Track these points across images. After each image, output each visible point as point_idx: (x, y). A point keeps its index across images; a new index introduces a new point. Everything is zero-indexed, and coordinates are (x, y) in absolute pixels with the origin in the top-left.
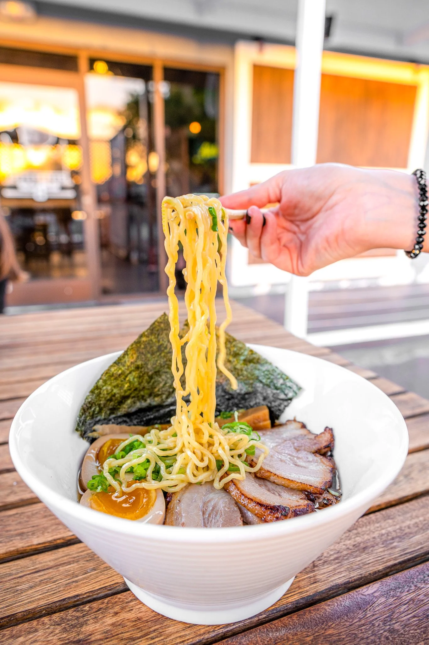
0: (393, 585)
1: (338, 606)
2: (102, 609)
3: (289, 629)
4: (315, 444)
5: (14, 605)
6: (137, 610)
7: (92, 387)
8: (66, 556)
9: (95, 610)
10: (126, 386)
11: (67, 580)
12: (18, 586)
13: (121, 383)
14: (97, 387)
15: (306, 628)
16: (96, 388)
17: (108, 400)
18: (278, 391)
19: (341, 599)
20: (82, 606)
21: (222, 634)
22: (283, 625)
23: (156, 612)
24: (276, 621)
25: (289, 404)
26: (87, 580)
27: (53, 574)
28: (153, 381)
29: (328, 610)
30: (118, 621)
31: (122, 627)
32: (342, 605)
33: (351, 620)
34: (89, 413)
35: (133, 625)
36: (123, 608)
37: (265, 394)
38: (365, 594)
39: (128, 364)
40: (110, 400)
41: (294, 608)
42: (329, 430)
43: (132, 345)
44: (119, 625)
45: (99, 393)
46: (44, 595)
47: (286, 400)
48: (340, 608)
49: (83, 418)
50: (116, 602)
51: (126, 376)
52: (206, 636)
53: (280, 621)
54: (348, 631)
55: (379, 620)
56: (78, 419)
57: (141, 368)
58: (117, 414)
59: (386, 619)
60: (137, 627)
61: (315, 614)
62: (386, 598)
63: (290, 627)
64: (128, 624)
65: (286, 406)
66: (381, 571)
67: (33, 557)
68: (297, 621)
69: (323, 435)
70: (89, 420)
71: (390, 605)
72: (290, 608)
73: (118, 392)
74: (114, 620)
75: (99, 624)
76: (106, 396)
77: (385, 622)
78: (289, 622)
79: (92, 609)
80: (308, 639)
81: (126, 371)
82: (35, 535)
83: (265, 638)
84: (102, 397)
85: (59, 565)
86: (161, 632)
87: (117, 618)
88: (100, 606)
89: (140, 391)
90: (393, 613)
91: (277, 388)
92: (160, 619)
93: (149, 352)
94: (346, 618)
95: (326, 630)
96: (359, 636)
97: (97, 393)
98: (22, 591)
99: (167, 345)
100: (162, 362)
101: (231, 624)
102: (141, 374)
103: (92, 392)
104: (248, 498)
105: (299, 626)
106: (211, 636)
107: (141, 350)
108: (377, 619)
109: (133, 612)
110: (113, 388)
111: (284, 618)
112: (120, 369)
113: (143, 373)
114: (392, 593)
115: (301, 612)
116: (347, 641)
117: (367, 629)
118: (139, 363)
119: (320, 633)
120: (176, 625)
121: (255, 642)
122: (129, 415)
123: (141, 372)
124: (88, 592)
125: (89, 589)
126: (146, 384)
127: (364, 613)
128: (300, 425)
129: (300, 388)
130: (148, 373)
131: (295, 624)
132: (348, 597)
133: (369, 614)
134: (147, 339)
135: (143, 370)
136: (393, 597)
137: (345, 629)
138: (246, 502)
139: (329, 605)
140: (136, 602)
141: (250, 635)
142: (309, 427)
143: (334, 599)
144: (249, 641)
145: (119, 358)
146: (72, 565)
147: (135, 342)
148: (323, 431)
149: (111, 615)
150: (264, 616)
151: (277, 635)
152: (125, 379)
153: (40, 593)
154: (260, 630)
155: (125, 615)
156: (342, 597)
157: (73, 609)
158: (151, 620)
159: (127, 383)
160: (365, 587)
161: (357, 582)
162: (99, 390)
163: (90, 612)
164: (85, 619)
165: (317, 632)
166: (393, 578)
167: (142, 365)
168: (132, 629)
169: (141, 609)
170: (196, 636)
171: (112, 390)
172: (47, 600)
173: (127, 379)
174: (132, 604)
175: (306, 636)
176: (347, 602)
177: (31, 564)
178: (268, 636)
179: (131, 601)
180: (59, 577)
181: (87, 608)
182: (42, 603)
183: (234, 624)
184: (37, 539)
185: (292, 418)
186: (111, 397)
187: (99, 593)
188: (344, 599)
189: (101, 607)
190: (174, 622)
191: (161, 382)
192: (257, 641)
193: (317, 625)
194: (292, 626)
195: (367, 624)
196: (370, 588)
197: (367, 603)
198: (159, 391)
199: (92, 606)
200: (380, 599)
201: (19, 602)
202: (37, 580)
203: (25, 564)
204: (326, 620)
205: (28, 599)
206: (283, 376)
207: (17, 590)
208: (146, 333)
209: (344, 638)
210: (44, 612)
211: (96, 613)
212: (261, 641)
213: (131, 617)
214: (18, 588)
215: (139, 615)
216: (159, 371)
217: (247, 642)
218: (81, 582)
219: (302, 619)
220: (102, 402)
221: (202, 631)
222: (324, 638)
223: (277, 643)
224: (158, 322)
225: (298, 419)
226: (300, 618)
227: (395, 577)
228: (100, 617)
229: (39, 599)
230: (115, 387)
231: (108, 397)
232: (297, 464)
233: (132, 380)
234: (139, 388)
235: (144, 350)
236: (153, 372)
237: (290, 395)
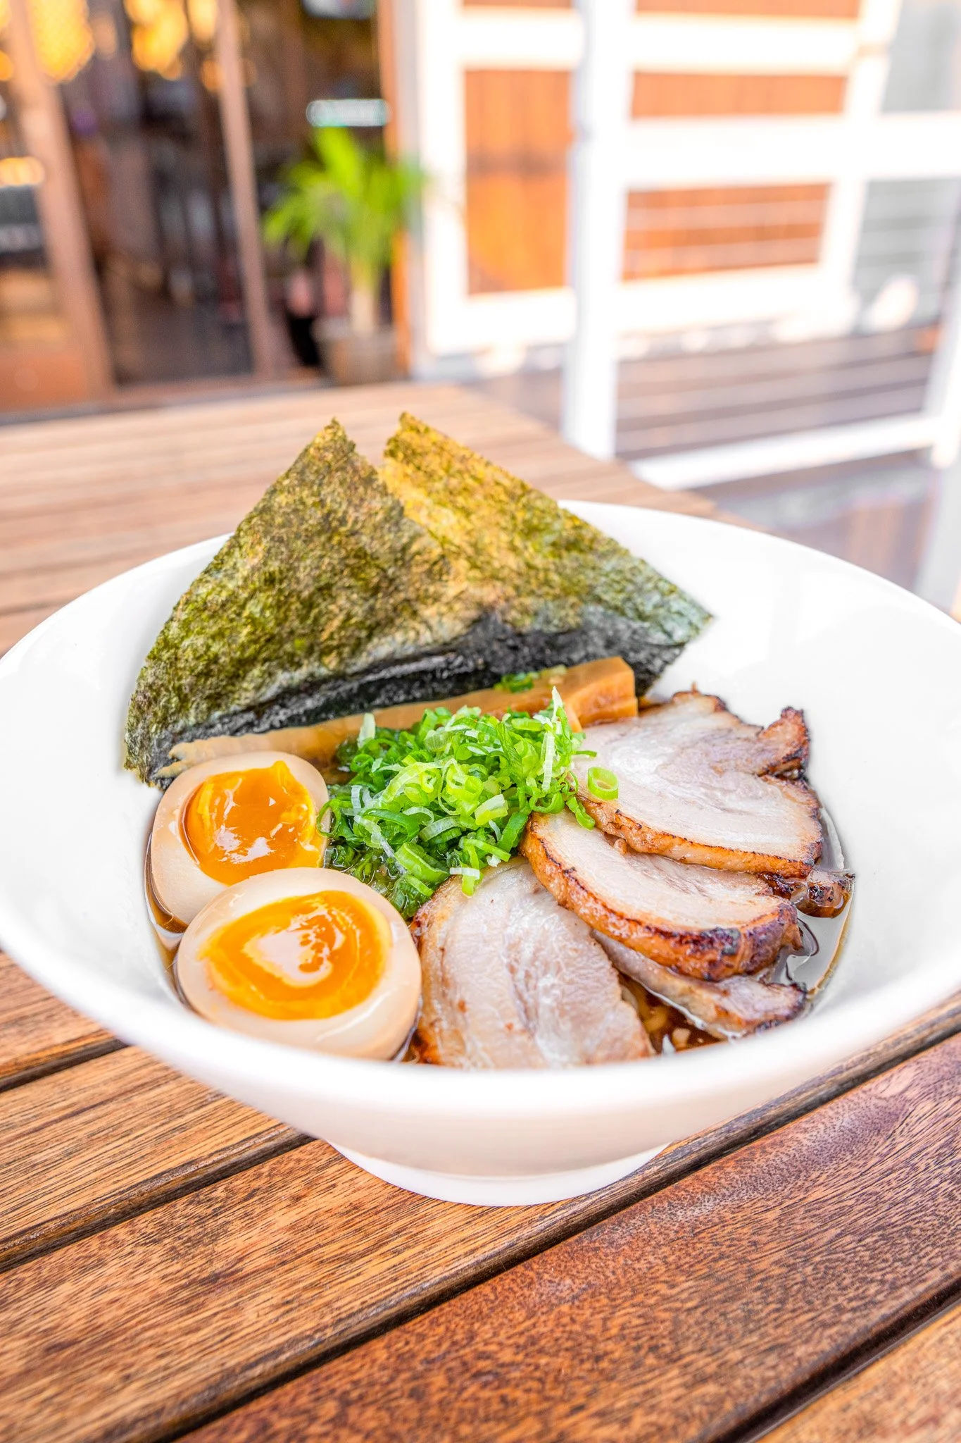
0: (946, 1069)
1: (828, 1131)
2: (259, 1192)
3: (720, 1197)
4: (761, 752)
5: (34, 1204)
6: (347, 1184)
7: (152, 645)
8: (145, 1066)
9: (241, 1196)
10: (246, 631)
11: (157, 1127)
12: (34, 1153)
13: (230, 625)
14: (166, 644)
15: (762, 1190)
16: (163, 644)
17: (199, 676)
18: (646, 625)
19: (831, 1113)
20: (208, 1188)
21: (562, 1223)
22: (706, 1189)
23: (395, 1186)
24: (688, 1180)
25: (676, 656)
26: (209, 1123)
27: (118, 1114)
28: (314, 612)
29: (805, 1142)
30: (304, 1218)
31: (318, 1232)
32: (837, 1128)
33: (861, 1162)
34: (155, 714)
35: (344, 1225)
36: (310, 1185)
37: (610, 633)
38: (884, 1095)
39: (244, 571)
40: (207, 674)
41: (721, 1142)
42: (794, 716)
43: (249, 520)
44: (309, 1227)
45: (173, 657)
46: (106, 1170)
47: (669, 647)
48: (832, 1135)
49: (139, 731)
50: (291, 1172)
51: (243, 607)
52: (525, 1231)
53: (698, 1179)
54: (859, 1189)
55: (926, 1154)
56: (127, 735)
57: (281, 582)
58: (228, 707)
59: (941, 1151)
60: (354, 1228)
61: (776, 1156)
62: (935, 1100)
63: (724, 1191)
64: (330, 1221)
65: (666, 663)
66: (911, 1037)
67: (61, 1077)
68: (737, 1177)
69: (779, 728)
70: (156, 732)
71: (946, 1116)
72: (714, 1143)
73: (226, 649)
74: (293, 1216)
75: (257, 1231)
76: (192, 664)
77: (941, 1159)
78: (720, 1179)
79: (234, 1194)
80: (771, 1216)
81: (240, 591)
82: (55, 1021)
83: (668, 1225)
84: (184, 669)
85: (131, 1091)
86: (415, 1235)
87: (299, 1210)
88: (252, 1184)
89: (281, 643)
90: (955, 1136)
91: (642, 617)
92: (409, 1201)
93: (298, 536)
94: (849, 1157)
95: (807, 1190)
96: (886, 1198)
97: (169, 659)
98: (49, 1166)
99: (345, 512)
100: (335, 562)
101: (582, 1196)
102: (282, 598)
103: (154, 657)
104: (628, 920)
105: (744, 1187)
106: (536, 1230)
107: (274, 531)
108: (920, 1152)
109: (337, 1190)
110: (210, 642)
111: (706, 1170)
112: (223, 587)
113: (287, 593)
114: (945, 1088)
115: (742, 1152)
116: (860, 1211)
117: (902, 1180)
118: (274, 566)
119: (796, 1200)
120: (449, 1212)
121: (645, 1237)
122: (259, 709)
123: (281, 591)
124: (217, 1152)
125: (217, 1145)
126: (296, 623)
127: (888, 1143)
128: (710, 705)
129: (708, 617)
130: (299, 593)
131: (734, 1184)
132: (846, 1106)
133: (901, 1142)
134: (291, 499)
135: (284, 585)
136: (950, 1096)
137: (852, 1184)
138: (624, 930)
139: (806, 1131)
140: (341, 1166)
141: (634, 1221)
142: (735, 706)
143: (814, 1114)
144: (630, 1235)
145: (215, 557)
146: (165, 1088)
147: (255, 509)
148: (778, 717)
149: (284, 1204)
150: (655, 1169)
151: (695, 1214)
152: (239, 615)
153: (95, 1167)
154: (653, 1207)
155: (317, 1203)
156: (832, 1109)
157: (185, 1199)
158: (385, 1206)
159: (245, 625)
160: (881, 1078)
161: (860, 1067)
162: (173, 651)
163: (229, 1202)
164: (221, 1221)
165: (787, 1197)
166: (943, 1052)
167: (281, 572)
168: (342, 1233)
169: (356, 1181)
170: (503, 1235)
171: (208, 647)
172: (115, 1183)
173: (246, 613)
174: (330, 1171)
175: (763, 1209)
176: (847, 1119)
177: (56, 1096)
178: (675, 1219)
179: (329, 1164)
180: (137, 1121)
181: (220, 1191)
182: (103, 1190)
183: (588, 1196)
184: (62, 1030)
185: (686, 687)
186: (207, 666)
187: (244, 1150)
188: (838, 1113)
189: (256, 1187)
190: (441, 1206)
191: (336, 616)
192: (651, 1234)
193: (785, 1180)
194: (728, 1190)
195: (901, 1168)
196: (894, 1079)
197: (893, 1117)
198: (331, 637)
199: (232, 1185)
200: (921, 1106)
201: (45, 1194)
202: (80, 1134)
203: (43, 1097)
204: (803, 1167)
205: (65, 1185)
206: (661, 584)
207: (34, 1165)
208: (286, 482)
209: (851, 1207)
210: (112, 1210)
211: (246, 1203)
212: (661, 1233)
213: (335, 1205)
214: (33, 1158)
215: (354, 1197)
216: (328, 587)
217: (628, 1238)
218: (195, 1128)
219: (749, 1171)
220: (183, 682)
221: (515, 1221)
222: (806, 1211)
223: (699, 1233)
224: (318, 449)
225: (703, 689)
226: (742, 1168)
227: (947, 1050)
228: (257, 1211)
229: (94, 1182)
230: (213, 637)
231: (200, 666)
232: (727, 807)
233: (257, 616)
234: (279, 634)
235: (283, 530)
236: (312, 589)
237: (679, 635)
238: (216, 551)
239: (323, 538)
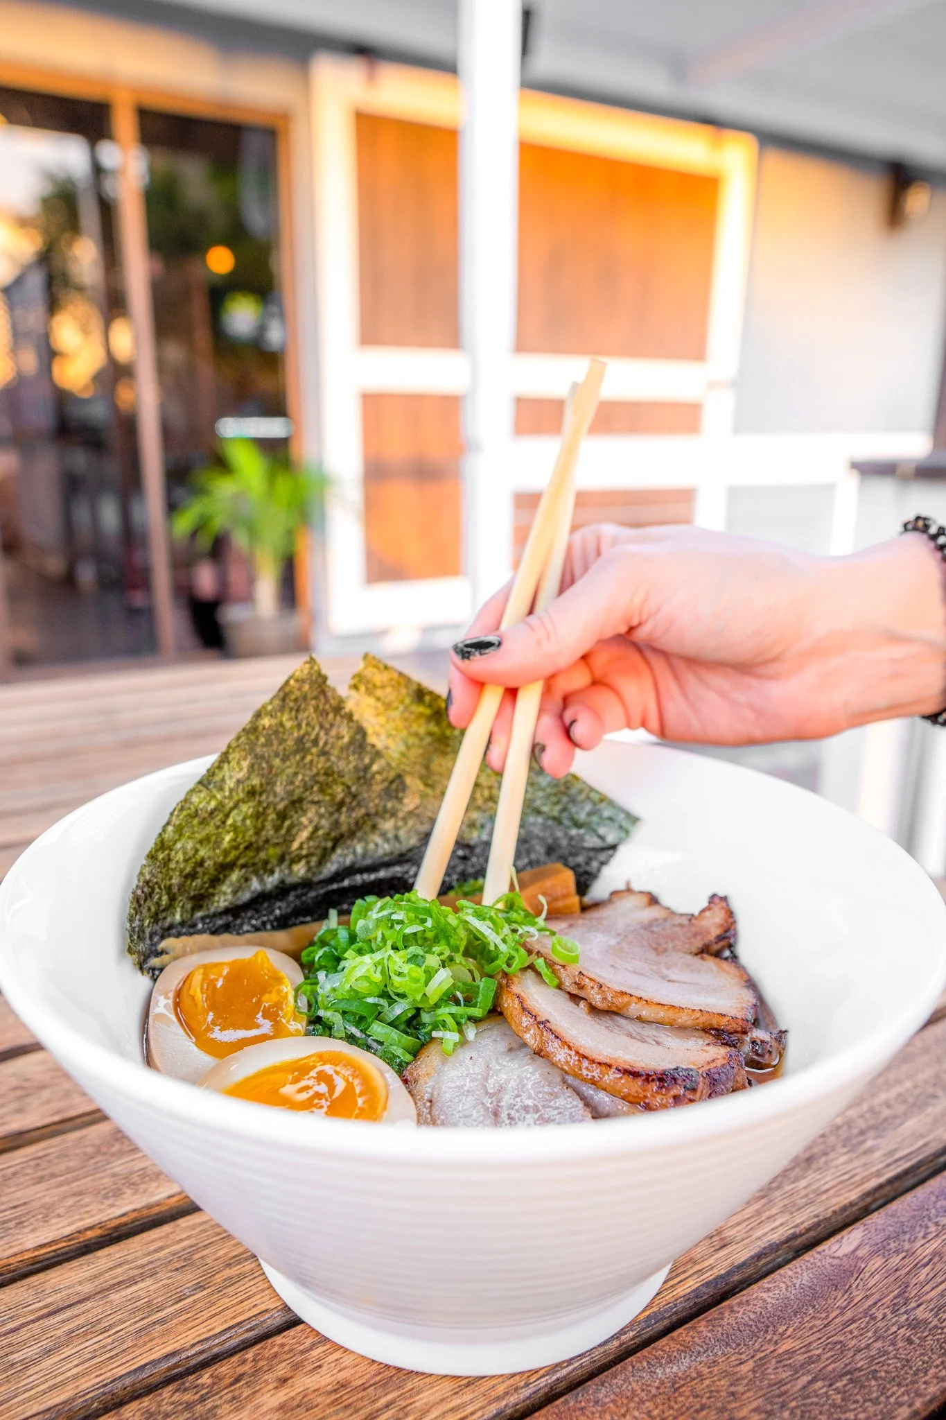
0: (891, 1229)
1: (789, 1289)
2: (245, 1377)
3: (695, 1354)
4: (695, 935)
5: (15, 1400)
6: (333, 1365)
7: (150, 845)
8: (120, 1265)
9: (227, 1381)
10: (228, 838)
11: (136, 1322)
12: (12, 1353)
13: (216, 832)
14: (162, 845)
15: (734, 1345)
16: (159, 846)
17: (186, 877)
18: (582, 831)
19: (790, 1273)
20: (193, 1376)
21: (547, 1390)
22: (681, 1348)
23: (381, 1363)
24: (663, 1341)
25: (611, 856)
26: (189, 1315)
27: (95, 1312)
28: (287, 823)
29: (769, 1300)
30: (293, 1399)
31: (307, 1410)
32: (797, 1286)
33: (824, 1315)
34: (149, 909)
35: (333, 1402)
36: (296, 1367)
37: (550, 841)
38: (837, 1255)
39: (230, 784)
40: (192, 876)
41: (691, 1308)
42: (718, 901)
43: (238, 738)
44: (298, 1406)
45: (167, 858)
46: (87, 1364)
47: (603, 849)
48: (794, 1292)
49: (137, 923)
50: (276, 1355)
51: (227, 816)
52: (512, 1399)
53: (673, 1339)
54: (824, 1339)
55: (882, 1305)
56: (128, 925)
57: (261, 794)
58: (208, 909)
59: (895, 1301)
60: (343, 1404)
61: (744, 1314)
62: (884, 1257)
63: (698, 1348)
64: (319, 1400)
65: (603, 863)
66: (856, 1204)
67: (33, 1280)
68: (709, 1335)
69: (708, 914)
70: (148, 926)
71: (896, 1270)
72: (684, 1308)
73: (211, 853)
74: (282, 1396)
75: (246, 1413)
76: (182, 866)
77: (896, 1308)
78: (693, 1338)
79: (221, 1380)
80: (745, 1368)
81: (227, 801)
82: (24, 1227)
83: (649, 1382)
84: (173, 870)
85: (107, 1289)
86: (404, 1407)
87: (288, 1391)
88: (237, 1369)
89: (258, 850)
90: (906, 1287)
91: (578, 825)
92: (395, 1376)
93: (277, 755)
94: (811, 1311)
95: (776, 1343)
96: (850, 1346)
97: (163, 859)
98: (27, 1364)
99: (318, 735)
100: (307, 779)
101: (564, 1362)
102: (261, 809)
103: (152, 857)
104: (599, 1063)
105: (717, 1343)
106: (522, 1397)
107: (258, 750)
108: (876, 1303)
109: (323, 1370)
110: (198, 846)
111: (680, 1330)
112: (213, 797)
113: (265, 805)
114: (892, 1245)
115: (713, 1313)
116: (827, 1359)
117: (863, 1329)
118: (256, 781)
119: (768, 1352)
120: (435, 1384)
121: (629, 1394)
122: (235, 911)
123: (260, 803)
124: (199, 1342)
125: (199, 1335)
126: (271, 833)
127: (846, 1297)
128: (645, 900)
129: (634, 820)
130: (275, 805)
131: (707, 1341)
132: (804, 1267)
133: (858, 1295)
134: (274, 721)
135: (264, 797)
136: (897, 1252)
137: (818, 1335)
138: (594, 1072)
139: (769, 1290)
140: (325, 1348)
141: (615, 1381)
142: (666, 900)
143: (775, 1275)
144: (614, 1393)
145: (208, 771)
146: (141, 1285)
147: (244, 730)
148: (705, 904)
149: (271, 1386)
150: (631, 1334)
151: (674, 1370)
152: (224, 822)
153: (76, 1362)
154: (633, 1367)
155: (304, 1383)
156: (791, 1269)
157: (170, 1388)
158: (371, 1382)
159: (229, 832)
160: (832, 1240)
161: (812, 1234)
162: (167, 852)
163: (215, 1387)
164: (209, 1406)
165: (758, 1350)
166: (886, 1214)
167: (261, 785)
168: (332, 1410)
169: (341, 1361)
170: (490, 1403)
171: (197, 851)
172: (97, 1376)
173: (230, 821)
174: (315, 1353)
175: (737, 1362)
176: (806, 1278)
177: (31, 1298)
178: (655, 1376)
179: (313, 1347)
180: (116, 1317)
181: (205, 1378)
182: (86, 1384)
183: (570, 1362)
184: (32, 1236)
185: (622, 887)
186: (194, 868)
187: (225, 1341)
188: (796, 1273)
189: (242, 1371)
190: (428, 1380)
191: (306, 827)
192: (633, 1391)
193: (754, 1335)
194: (702, 1347)
195: (860, 1319)
196: (844, 1241)
197: (848, 1273)
198: (301, 847)
199: (217, 1373)
200: (872, 1262)
201: (26, 1391)
202: (58, 1333)
203: (17, 1299)
204: (769, 1323)
205: (46, 1381)
206: (593, 795)
207: (13, 1365)
208: (270, 708)
209: (819, 1356)
210: (95, 1405)
211: (232, 1388)
212: (643, 1390)
213: (323, 1383)
214: (12, 1357)
215: (341, 1376)
216: (300, 800)
217: (612, 1397)
218: (175, 1321)
219: (720, 1329)
220: (174, 881)
221: (501, 1389)
222: (778, 1362)
223: (679, 1388)
224: (297, 681)
225: (636, 886)
226: (713, 1326)
227: (890, 1212)
228: (245, 1395)
229: (76, 1377)
230: (201, 842)
231: (188, 870)
232: (671, 979)
233: (239, 824)
234: (256, 842)
235: (265, 749)
236: (286, 802)
237: (611, 839)
238: (208, 766)
239: (298, 757)
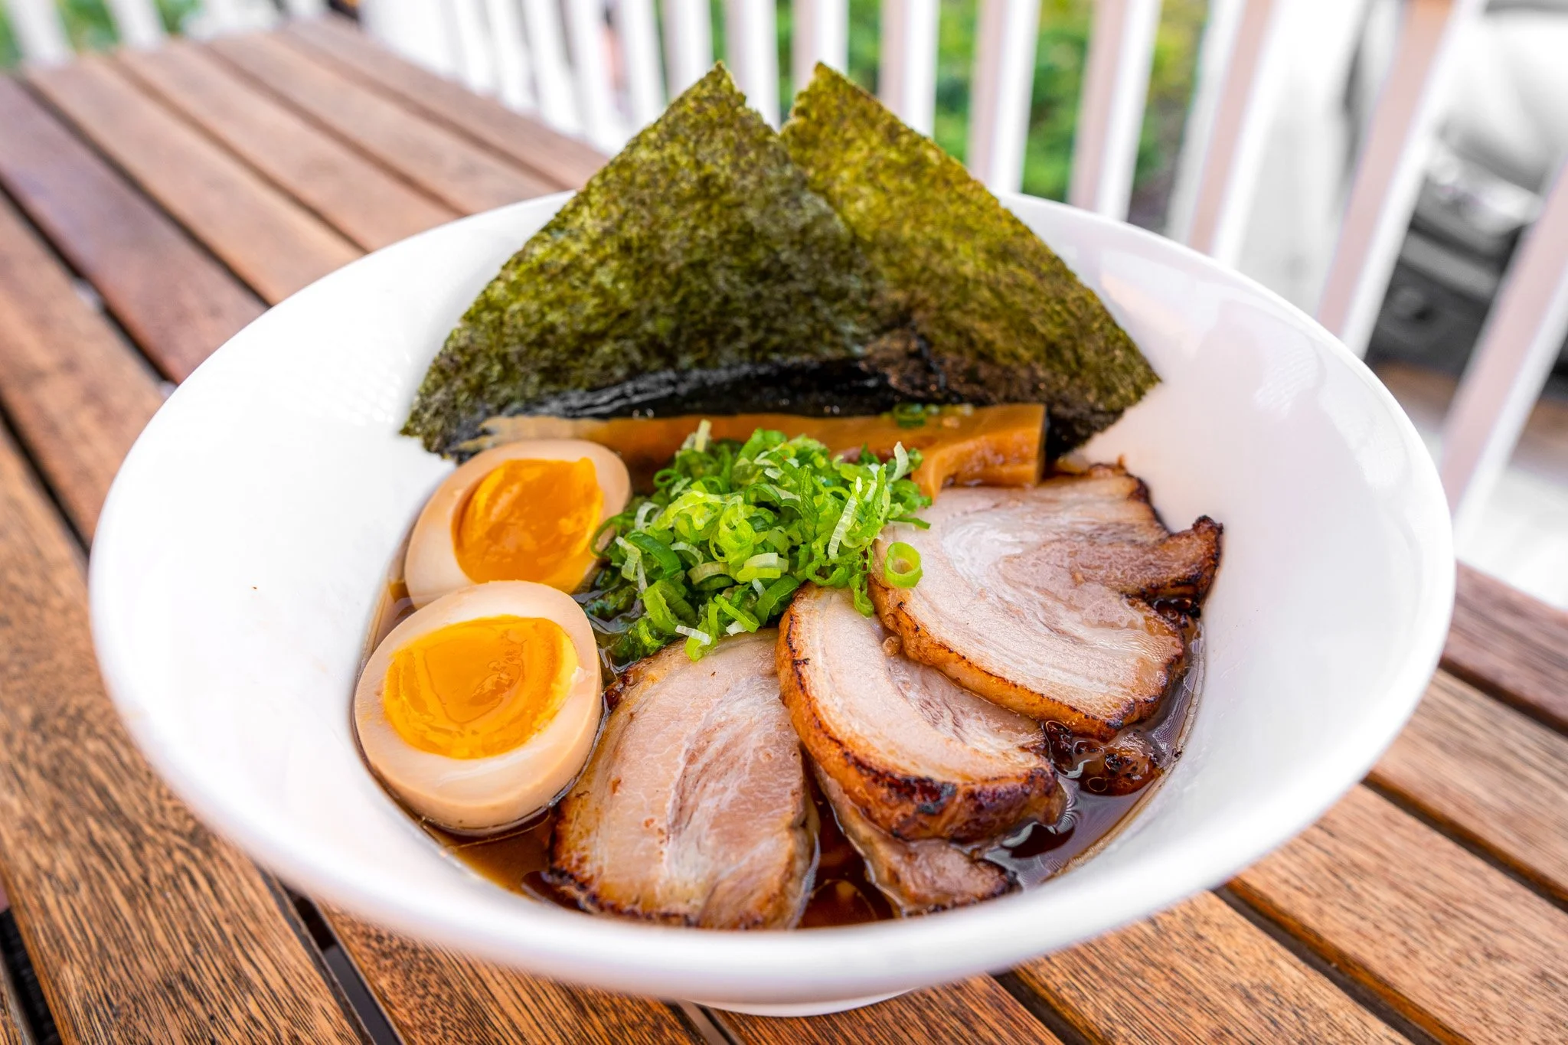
4: (1148, 565)
7: (468, 303)
10: (593, 302)
13: (573, 293)
14: (486, 303)
16: (482, 306)
17: (530, 345)
28: (684, 290)
39: (594, 233)
40: (541, 343)
42: (1210, 531)
43: (604, 174)
45: (497, 323)
47: (1102, 413)
49: (439, 397)
51: (590, 274)
56: (417, 399)
57: (640, 249)
69: (1186, 539)
73: (566, 319)
76: (523, 330)
81: (587, 256)
84: (511, 335)
89: (641, 319)
93: (665, 200)
97: (491, 322)
99: (730, 178)
100: (713, 235)
102: (641, 269)
103: (471, 318)
107: (634, 191)
110: (546, 309)
112: (565, 250)
113: (648, 264)
118: (632, 232)
123: (640, 261)
126: (660, 301)
128: (1128, 489)
129: (1153, 379)
130: (664, 266)
134: (657, 155)
135: (645, 254)
145: (558, 215)
147: (613, 163)
148: (1190, 524)
152: (585, 282)
159: (593, 295)
162: (496, 314)
167: (640, 239)
171: (543, 315)
173: (593, 282)
185: (1115, 458)
186: (542, 335)
208: (652, 136)
216: (704, 263)
220: (511, 349)
224: (696, 99)
225: (1130, 466)
230: (551, 305)
231: (533, 334)
233: (608, 286)
234: (638, 310)
235: (646, 192)
236: (681, 262)
238: (557, 209)
239: (698, 206)
